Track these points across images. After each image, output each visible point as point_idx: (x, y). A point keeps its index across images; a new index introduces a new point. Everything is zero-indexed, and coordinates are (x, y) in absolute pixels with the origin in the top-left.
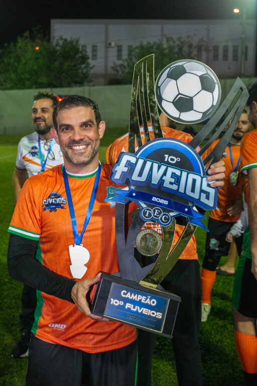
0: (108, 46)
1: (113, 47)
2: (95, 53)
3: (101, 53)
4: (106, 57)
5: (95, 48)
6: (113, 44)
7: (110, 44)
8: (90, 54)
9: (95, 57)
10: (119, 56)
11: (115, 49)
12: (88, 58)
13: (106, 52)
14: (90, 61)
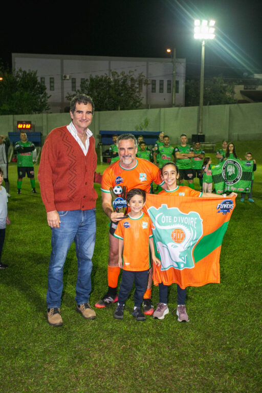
0: (64, 78)
1: (68, 80)
2: (52, 85)
3: (57, 84)
4: (62, 88)
5: (52, 80)
6: (68, 77)
7: (65, 77)
8: (47, 85)
9: (52, 88)
10: (74, 87)
11: (70, 81)
12: (46, 89)
13: (62, 84)
14: (48, 91)
